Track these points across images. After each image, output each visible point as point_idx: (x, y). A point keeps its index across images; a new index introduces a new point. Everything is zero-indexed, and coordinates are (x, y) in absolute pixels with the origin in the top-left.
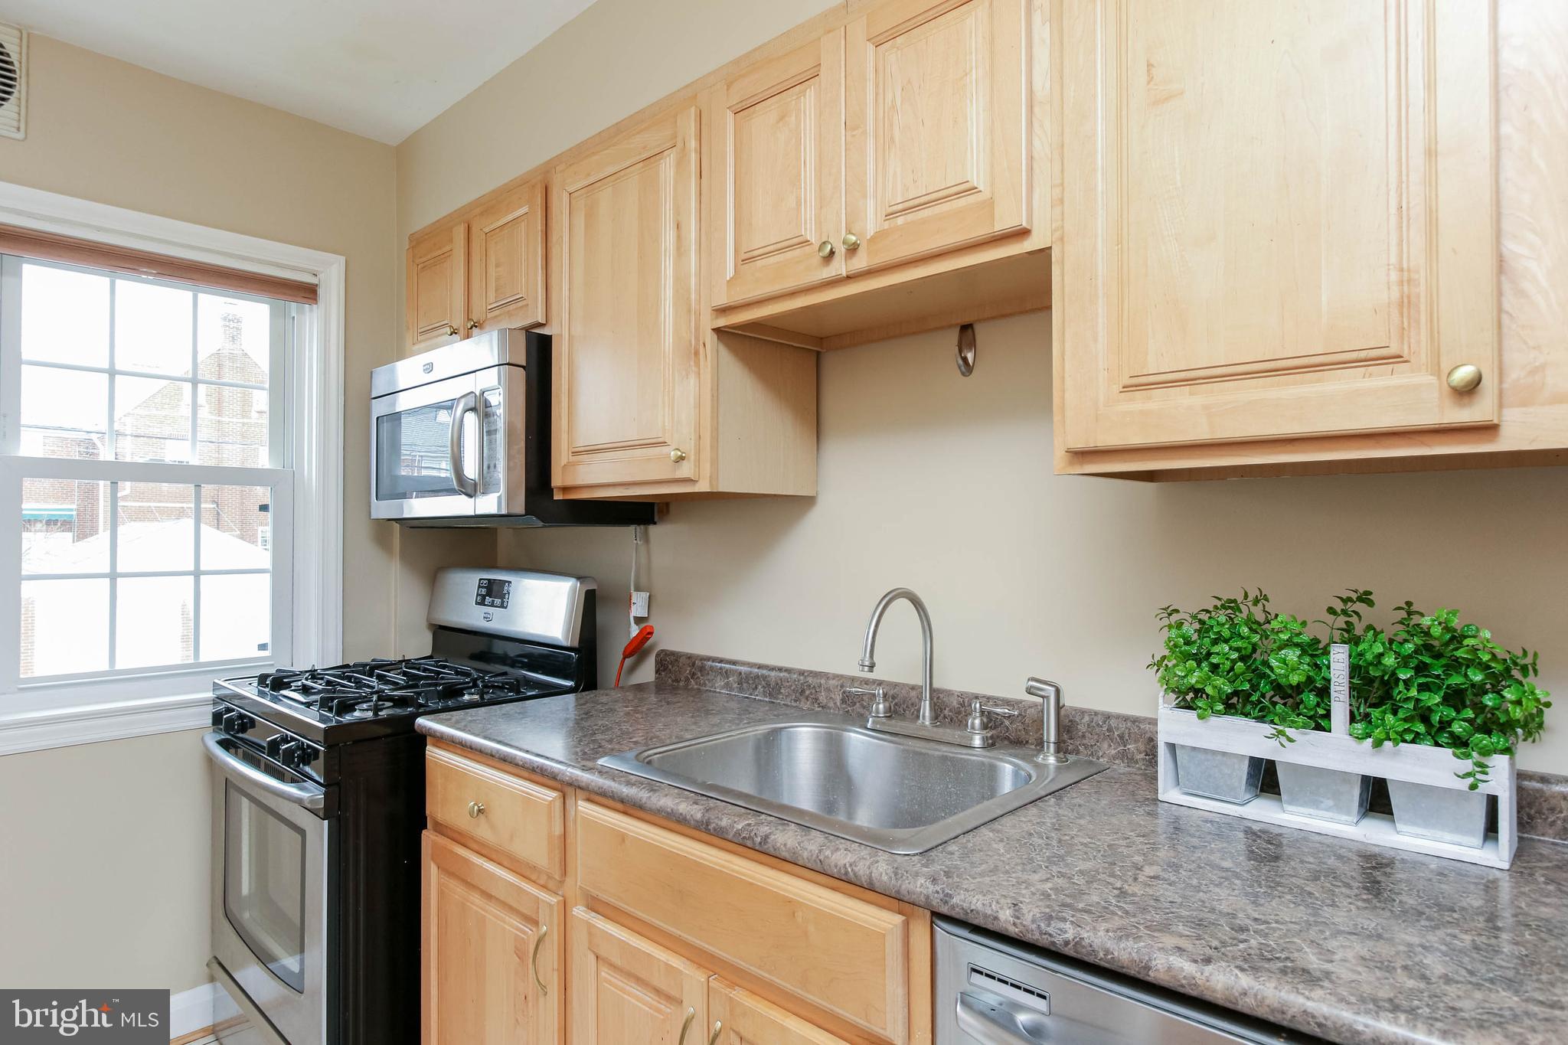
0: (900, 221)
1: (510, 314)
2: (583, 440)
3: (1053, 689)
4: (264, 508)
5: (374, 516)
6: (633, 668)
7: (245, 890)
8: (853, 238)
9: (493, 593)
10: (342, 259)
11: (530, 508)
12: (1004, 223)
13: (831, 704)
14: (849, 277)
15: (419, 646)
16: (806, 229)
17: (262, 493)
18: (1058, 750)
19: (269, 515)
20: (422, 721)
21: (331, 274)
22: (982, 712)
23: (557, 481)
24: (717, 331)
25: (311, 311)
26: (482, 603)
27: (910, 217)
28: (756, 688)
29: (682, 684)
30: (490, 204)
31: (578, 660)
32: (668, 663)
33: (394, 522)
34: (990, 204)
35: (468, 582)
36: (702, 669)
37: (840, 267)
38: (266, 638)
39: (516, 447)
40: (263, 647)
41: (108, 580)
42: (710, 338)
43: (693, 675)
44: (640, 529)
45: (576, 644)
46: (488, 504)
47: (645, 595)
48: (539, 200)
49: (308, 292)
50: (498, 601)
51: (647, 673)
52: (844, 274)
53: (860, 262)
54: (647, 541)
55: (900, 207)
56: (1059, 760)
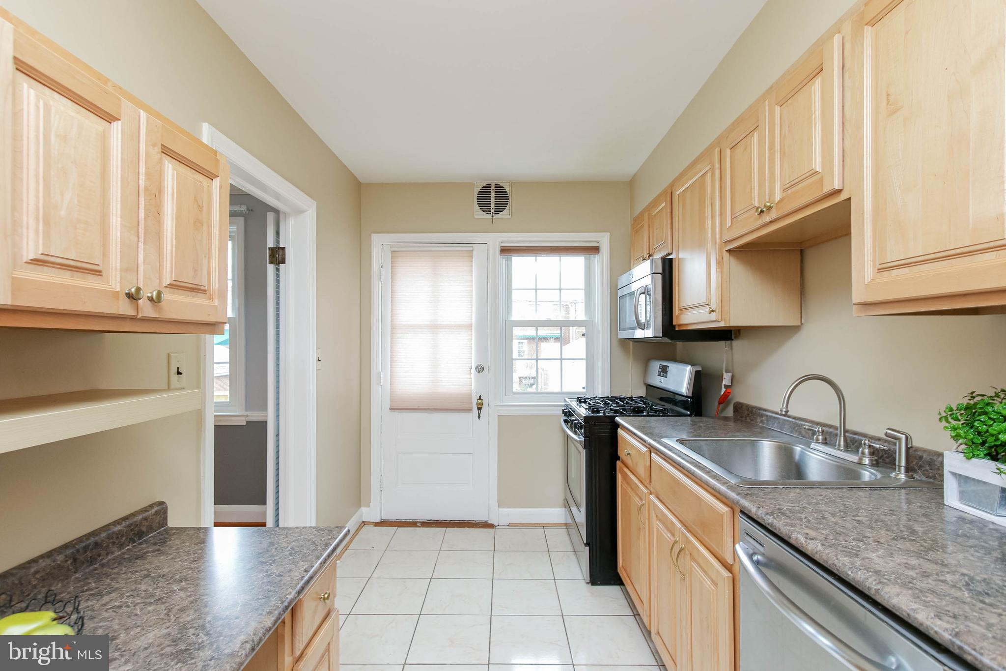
0: (789, 192)
1: (660, 250)
2: (682, 305)
3: (904, 436)
4: (583, 335)
5: (620, 337)
6: (724, 409)
8: (768, 204)
9: (664, 371)
10: (609, 234)
11: (665, 334)
12: (827, 189)
13: (807, 436)
14: (771, 222)
15: (641, 392)
16: (754, 201)
17: (583, 330)
18: (907, 470)
19: (585, 338)
20: (617, 419)
21: (604, 240)
22: (870, 446)
23: (674, 323)
24: (729, 251)
25: (597, 256)
26: (659, 375)
27: (794, 189)
28: (774, 424)
29: (744, 419)
30: (654, 203)
31: (692, 402)
32: (739, 408)
33: (629, 341)
34: (821, 180)
35: (656, 365)
36: (752, 412)
37: (767, 218)
38: (585, 386)
39: (658, 308)
40: (584, 388)
41: (535, 361)
42: (726, 256)
43: (748, 415)
44: (728, 342)
45: (690, 395)
46: (648, 333)
47: (730, 374)
48: (669, 199)
49: (595, 250)
50: (665, 374)
51: (730, 412)
52: (769, 221)
53: (773, 215)
54: (732, 349)
55: (788, 186)
56: (907, 476)
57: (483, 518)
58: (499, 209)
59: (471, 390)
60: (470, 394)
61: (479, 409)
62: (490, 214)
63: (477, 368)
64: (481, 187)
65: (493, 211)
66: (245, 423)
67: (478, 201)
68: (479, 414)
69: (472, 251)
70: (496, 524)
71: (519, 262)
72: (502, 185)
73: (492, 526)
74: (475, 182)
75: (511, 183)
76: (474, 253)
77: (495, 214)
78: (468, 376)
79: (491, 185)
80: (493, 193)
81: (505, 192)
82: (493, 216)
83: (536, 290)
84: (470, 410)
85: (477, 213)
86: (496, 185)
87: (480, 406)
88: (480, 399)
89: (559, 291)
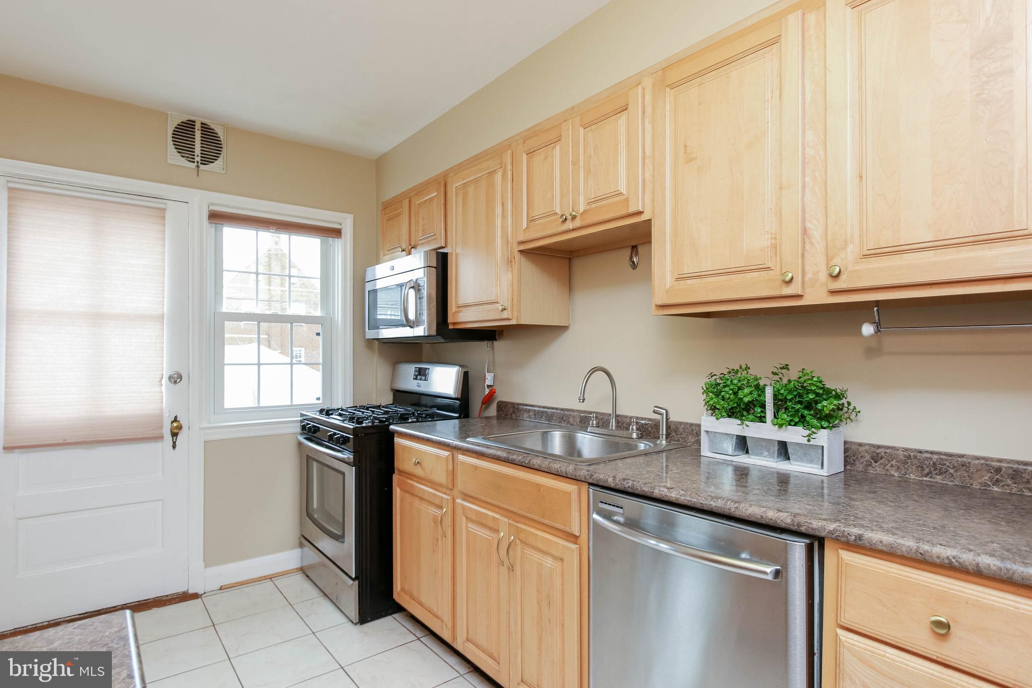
0: (593, 206)
1: (428, 242)
2: (461, 302)
3: (664, 411)
4: (318, 334)
5: (367, 338)
6: (487, 407)
7: (315, 506)
8: (574, 214)
9: (421, 374)
10: (352, 216)
11: (439, 332)
12: (632, 210)
13: (575, 424)
14: (573, 230)
15: (387, 399)
16: (556, 208)
17: (318, 328)
18: (667, 438)
19: (320, 338)
20: (391, 427)
21: (347, 223)
22: (637, 423)
23: (450, 320)
24: (521, 251)
25: (338, 241)
26: (416, 379)
27: (597, 204)
28: (542, 417)
29: (509, 416)
30: (419, 190)
31: (460, 405)
32: (502, 406)
33: (375, 340)
34: (627, 200)
35: (410, 369)
36: (518, 409)
37: (569, 225)
38: (320, 395)
39: (432, 305)
40: (318, 399)
41: (257, 366)
42: (517, 255)
43: (514, 412)
44: (490, 343)
45: (459, 397)
46: (419, 331)
47: (492, 375)
48: (442, 189)
49: (336, 233)
50: (423, 378)
51: (492, 411)
52: (571, 228)
53: (578, 223)
54: (493, 349)
55: (593, 200)
56: (667, 442)
57: (180, 589)
58: (207, 159)
59: (162, 409)
60: (161, 416)
61: (174, 435)
62: (194, 162)
63: (170, 378)
64: (179, 122)
65: (198, 159)
67: (173, 141)
68: (174, 443)
69: (164, 210)
70: (200, 592)
71: (231, 234)
72: (212, 126)
73: (195, 596)
74: (169, 113)
75: (226, 128)
76: (168, 214)
77: (201, 164)
78: (158, 389)
79: (194, 122)
80: (198, 135)
81: (217, 137)
82: (198, 166)
83: (257, 274)
84: (160, 438)
85: (173, 157)
86: (202, 124)
87: (176, 431)
88: (175, 420)
89: (287, 278)
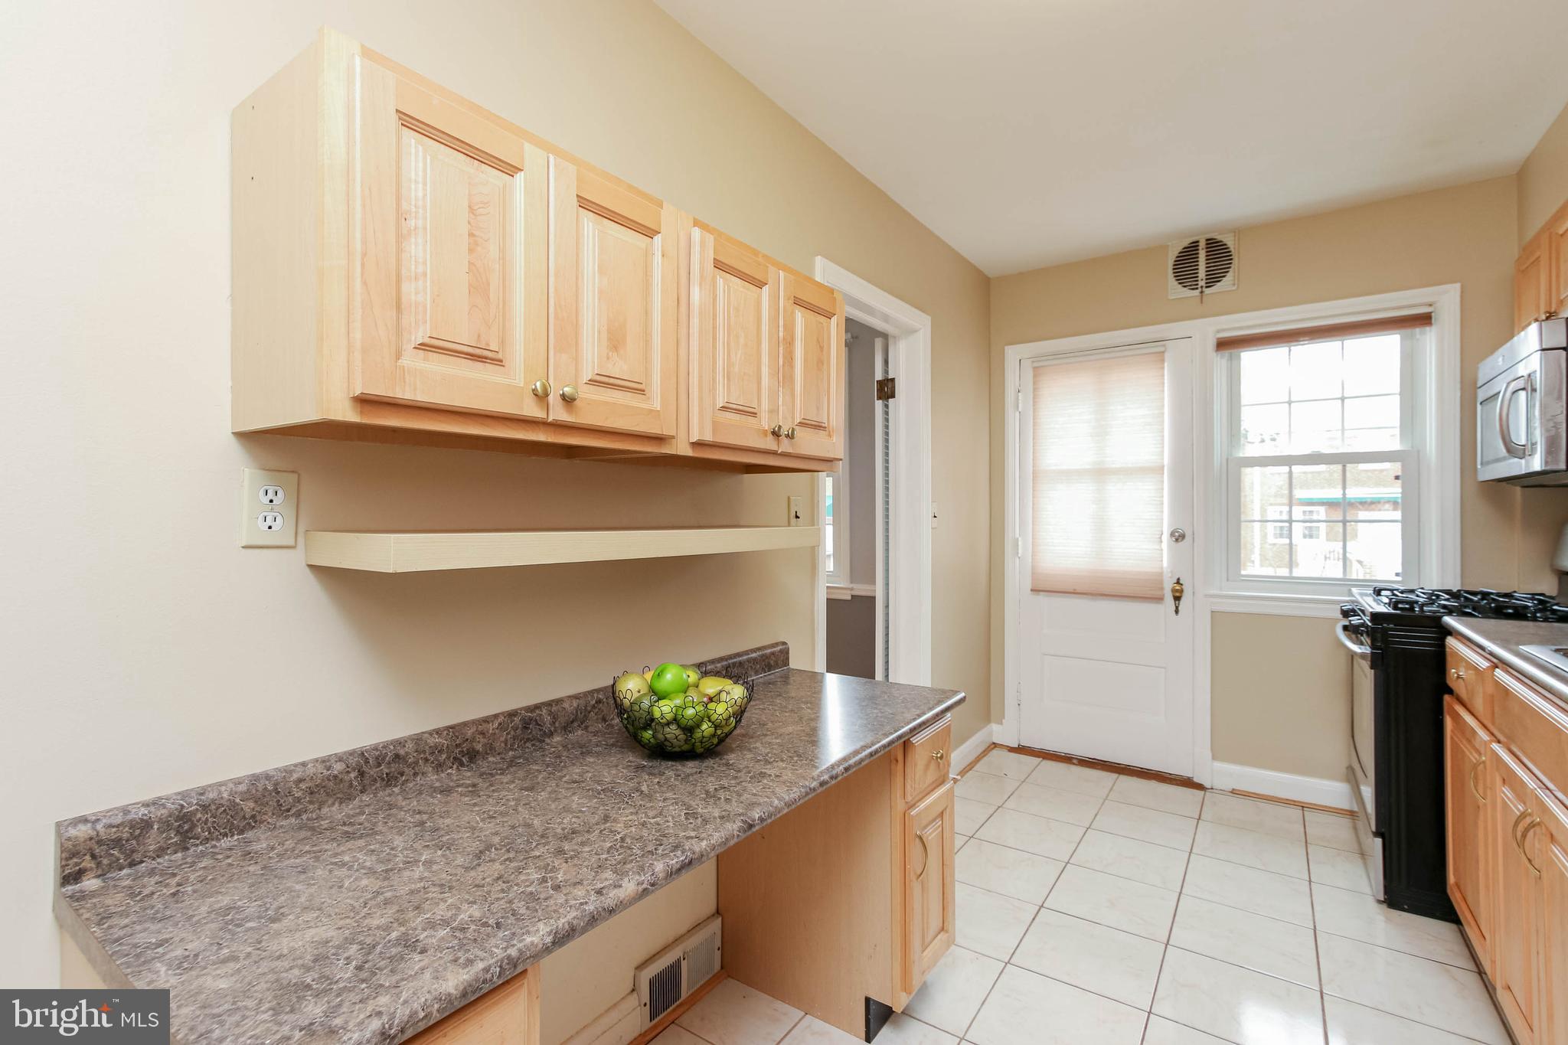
4: (1397, 478)
5: (1480, 478)
10: (1458, 286)
17: (1395, 468)
19: (1400, 481)
20: (1447, 621)
21: (1447, 300)
25: (1430, 331)
38: (1400, 570)
40: (1397, 575)
46: (1533, 464)
49: (1425, 319)
57: (1185, 772)
58: (1213, 279)
59: (1162, 568)
60: (1161, 575)
61: (1177, 599)
62: (1197, 288)
63: (1172, 534)
64: (1180, 249)
65: (1202, 283)
66: (849, 598)
67: (1174, 273)
68: (1177, 608)
69: (1163, 352)
70: (1207, 785)
71: (1250, 359)
72: (1219, 238)
73: (1200, 787)
74: (1170, 244)
75: (1238, 231)
76: (1167, 355)
77: (1207, 287)
78: (1158, 547)
79: (1198, 242)
80: (1202, 255)
81: (1226, 249)
82: (1202, 292)
83: (1290, 403)
84: (1159, 599)
85: (1173, 291)
86: (1207, 240)
87: (1178, 594)
88: (1178, 582)
89: (1340, 401)
